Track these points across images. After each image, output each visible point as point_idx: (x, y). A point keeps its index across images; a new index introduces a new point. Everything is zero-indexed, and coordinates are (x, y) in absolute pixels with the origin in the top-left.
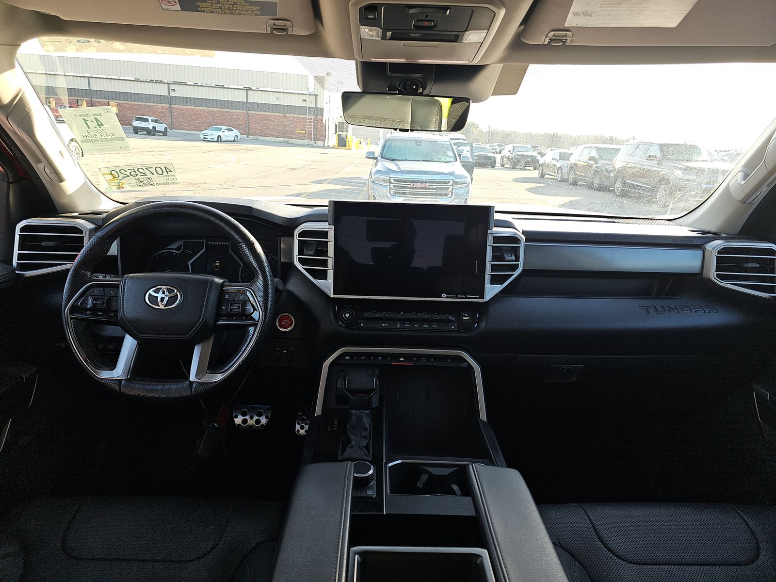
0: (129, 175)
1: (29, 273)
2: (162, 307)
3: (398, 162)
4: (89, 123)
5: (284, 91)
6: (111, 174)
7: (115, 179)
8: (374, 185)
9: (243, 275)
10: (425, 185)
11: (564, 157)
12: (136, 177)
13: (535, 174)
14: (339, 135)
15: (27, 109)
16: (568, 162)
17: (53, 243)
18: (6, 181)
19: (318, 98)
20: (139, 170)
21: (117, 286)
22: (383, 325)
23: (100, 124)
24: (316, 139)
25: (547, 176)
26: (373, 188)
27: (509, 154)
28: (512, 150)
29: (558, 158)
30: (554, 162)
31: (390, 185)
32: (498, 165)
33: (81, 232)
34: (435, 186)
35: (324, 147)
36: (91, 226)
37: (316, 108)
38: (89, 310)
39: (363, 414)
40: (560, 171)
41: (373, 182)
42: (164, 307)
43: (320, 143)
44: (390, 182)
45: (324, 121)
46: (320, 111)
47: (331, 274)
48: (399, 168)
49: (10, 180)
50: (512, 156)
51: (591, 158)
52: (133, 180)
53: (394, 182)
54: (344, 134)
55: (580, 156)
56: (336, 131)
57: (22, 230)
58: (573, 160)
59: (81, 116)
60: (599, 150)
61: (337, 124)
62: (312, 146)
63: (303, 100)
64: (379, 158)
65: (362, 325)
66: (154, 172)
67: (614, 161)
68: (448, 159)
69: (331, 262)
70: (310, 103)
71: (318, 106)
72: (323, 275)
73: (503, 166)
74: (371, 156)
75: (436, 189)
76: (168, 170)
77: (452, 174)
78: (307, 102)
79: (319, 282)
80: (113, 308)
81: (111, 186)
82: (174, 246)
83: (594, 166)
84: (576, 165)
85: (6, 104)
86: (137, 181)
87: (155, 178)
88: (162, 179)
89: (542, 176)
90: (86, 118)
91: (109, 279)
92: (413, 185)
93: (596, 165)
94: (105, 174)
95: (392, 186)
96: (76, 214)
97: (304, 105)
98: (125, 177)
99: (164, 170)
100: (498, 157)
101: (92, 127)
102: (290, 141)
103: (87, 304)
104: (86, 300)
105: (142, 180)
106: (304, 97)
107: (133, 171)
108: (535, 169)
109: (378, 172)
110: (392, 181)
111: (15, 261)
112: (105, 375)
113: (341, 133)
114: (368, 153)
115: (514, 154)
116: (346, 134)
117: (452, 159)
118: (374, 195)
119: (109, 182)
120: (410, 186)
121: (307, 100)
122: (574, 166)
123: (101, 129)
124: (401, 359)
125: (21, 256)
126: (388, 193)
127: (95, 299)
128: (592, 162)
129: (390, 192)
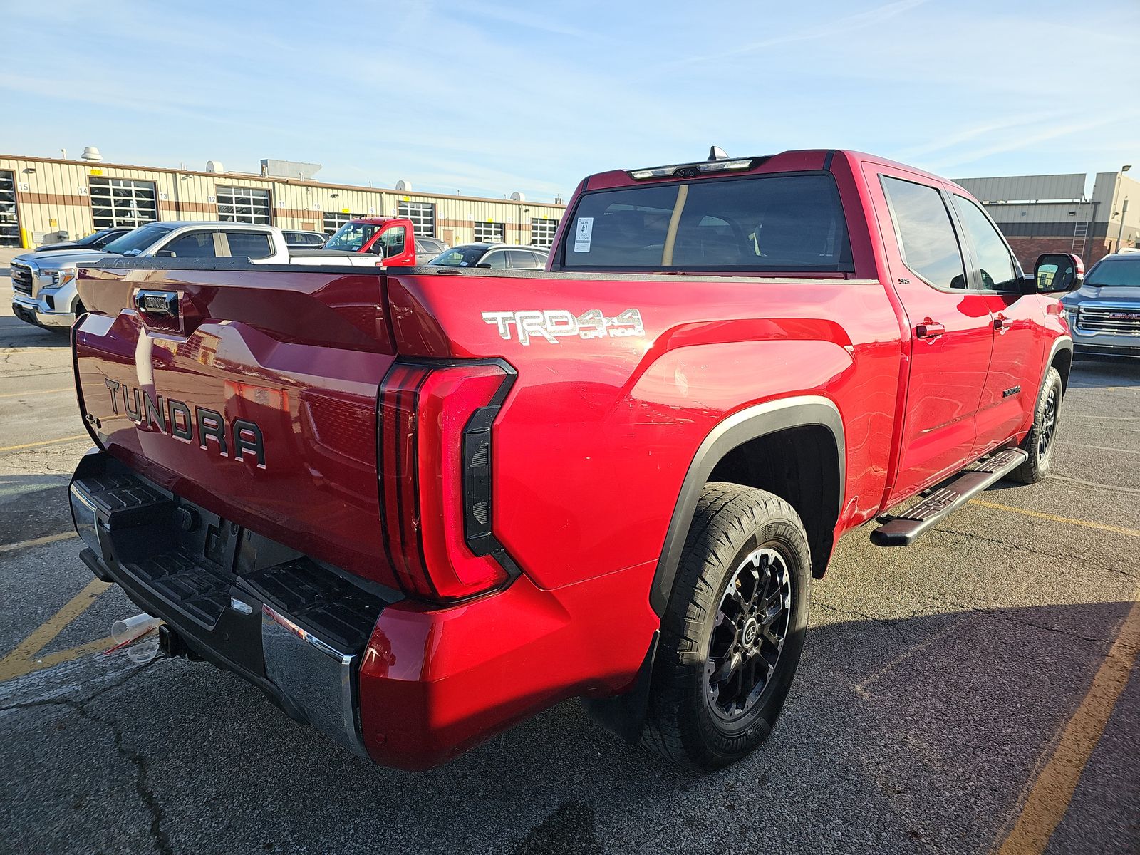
5: (1038, 202)
31: (1078, 316)
37: (1093, 224)
45: (1106, 244)
46: (1100, 229)
53: (1084, 312)
63: (1071, 213)
70: (1083, 217)
71: (1096, 221)
78: (1077, 216)
92: (1114, 315)
97: (1071, 220)
106: (1073, 209)
110: (1082, 310)
120: (1108, 317)
121: (1078, 211)
126: (1074, 327)
129: (1077, 325)
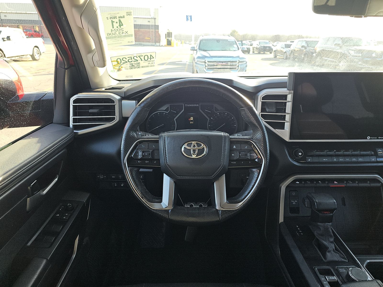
0: (127, 61)
1: (81, 132)
2: (194, 156)
3: (208, 52)
4: (114, 24)
5: (138, 17)
6: (117, 61)
7: (119, 64)
8: (197, 65)
9: (210, 126)
10: (224, 63)
11: (288, 46)
12: (131, 63)
13: (272, 56)
14: (167, 39)
15: (95, 9)
16: (289, 49)
17: (96, 110)
18: (63, 68)
19: (156, 20)
20: (135, 58)
21: (157, 142)
22: (324, 160)
23: (121, 24)
24: (156, 42)
25: (278, 57)
26: (196, 66)
27: (257, 46)
28: (258, 44)
29: (284, 47)
30: (282, 49)
32: (251, 52)
33: (113, 101)
34: (229, 64)
35: (160, 46)
36: (118, 97)
37: (155, 25)
38: (140, 160)
39: (329, 226)
40: (285, 54)
41: (196, 63)
42: (196, 156)
43: (158, 44)
44: (205, 63)
46: (157, 27)
47: (287, 126)
48: (210, 55)
49: (66, 67)
50: (258, 47)
51: (302, 47)
52: (128, 65)
53: (207, 62)
54: (170, 38)
55: (296, 46)
56: (166, 38)
57: (75, 102)
58: (292, 48)
59: (111, 18)
60: (307, 42)
61: (166, 33)
62: (154, 46)
64: (198, 50)
65: (309, 160)
66: (143, 59)
67: (315, 48)
68: (235, 49)
69: (288, 118)
70: (152, 23)
72: (282, 126)
73: (253, 52)
74: (193, 49)
75: (230, 65)
76: (152, 57)
77: (238, 57)
79: (277, 132)
80: (156, 157)
81: (114, 69)
82: (164, 108)
83: (304, 51)
84: (295, 50)
85: (81, 4)
86: (131, 65)
87: (142, 63)
88: (146, 64)
89: (275, 57)
90: (113, 20)
91: (149, 136)
93: (305, 50)
94: (113, 61)
95: (206, 65)
96: (103, 89)
97: (149, 24)
98: (125, 63)
99: (149, 57)
100: (251, 48)
101: (115, 27)
102: (142, 43)
103: (138, 156)
104: (137, 152)
105: (134, 64)
106: (149, 20)
107: (130, 58)
108: (271, 53)
109: (199, 57)
111: (71, 124)
112: (155, 206)
113: (168, 38)
114: (192, 48)
115: (259, 46)
116: (171, 39)
117: (237, 49)
118: (197, 70)
119: (114, 67)
120: (216, 64)
121: (150, 21)
122: (293, 51)
123: (120, 28)
124: (335, 182)
125: (75, 120)
127: (143, 152)
128: (303, 48)
129: (205, 68)
